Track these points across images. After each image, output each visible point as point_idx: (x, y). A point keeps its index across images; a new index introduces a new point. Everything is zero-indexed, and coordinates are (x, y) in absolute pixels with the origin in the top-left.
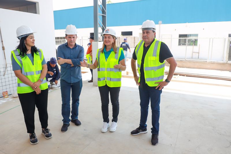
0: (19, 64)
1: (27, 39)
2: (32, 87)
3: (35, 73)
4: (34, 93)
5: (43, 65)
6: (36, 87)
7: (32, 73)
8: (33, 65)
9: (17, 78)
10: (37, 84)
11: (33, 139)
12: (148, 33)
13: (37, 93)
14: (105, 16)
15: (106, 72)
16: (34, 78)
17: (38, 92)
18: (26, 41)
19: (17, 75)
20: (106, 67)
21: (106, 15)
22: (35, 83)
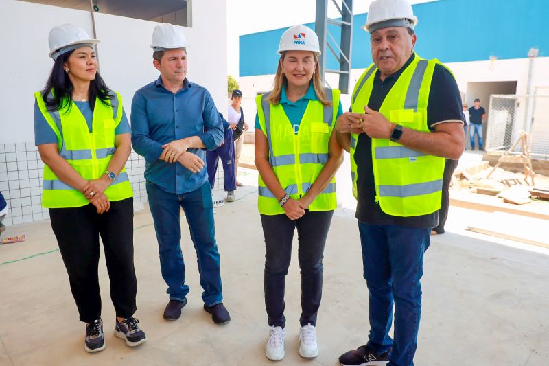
0: (53, 128)
1: (73, 59)
2: (84, 193)
3: (94, 154)
4: (91, 208)
5: (117, 136)
6: (92, 194)
7: (85, 154)
8: (91, 131)
9: (42, 165)
10: (96, 186)
11: (91, 338)
12: (394, 37)
13: (98, 212)
14: (350, 27)
15: (297, 167)
16: (93, 168)
17: (102, 207)
18: (69, 66)
19: (45, 158)
20: (297, 151)
21: (352, 24)
22: (92, 183)
